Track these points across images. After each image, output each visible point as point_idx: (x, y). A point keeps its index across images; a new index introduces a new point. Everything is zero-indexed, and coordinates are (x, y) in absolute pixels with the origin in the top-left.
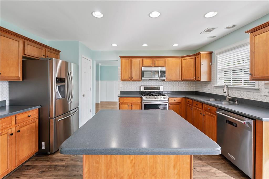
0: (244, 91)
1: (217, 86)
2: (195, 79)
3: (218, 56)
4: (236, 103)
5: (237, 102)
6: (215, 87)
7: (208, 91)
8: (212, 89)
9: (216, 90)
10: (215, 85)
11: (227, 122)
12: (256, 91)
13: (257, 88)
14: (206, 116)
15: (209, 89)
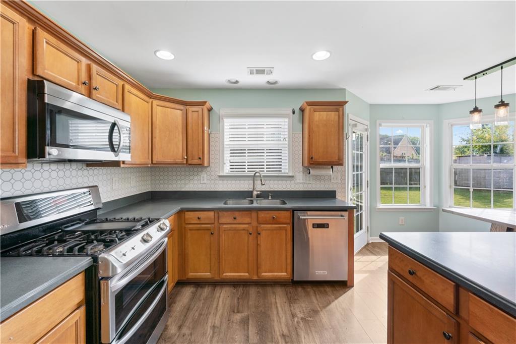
0: (274, 180)
1: (223, 175)
2: (185, 162)
3: (226, 120)
4: (270, 198)
5: (270, 196)
6: (220, 176)
7: (200, 186)
8: (213, 182)
9: (221, 182)
10: (221, 174)
11: (313, 227)
12: (290, 179)
13: (290, 174)
14: (263, 234)
15: (203, 182)
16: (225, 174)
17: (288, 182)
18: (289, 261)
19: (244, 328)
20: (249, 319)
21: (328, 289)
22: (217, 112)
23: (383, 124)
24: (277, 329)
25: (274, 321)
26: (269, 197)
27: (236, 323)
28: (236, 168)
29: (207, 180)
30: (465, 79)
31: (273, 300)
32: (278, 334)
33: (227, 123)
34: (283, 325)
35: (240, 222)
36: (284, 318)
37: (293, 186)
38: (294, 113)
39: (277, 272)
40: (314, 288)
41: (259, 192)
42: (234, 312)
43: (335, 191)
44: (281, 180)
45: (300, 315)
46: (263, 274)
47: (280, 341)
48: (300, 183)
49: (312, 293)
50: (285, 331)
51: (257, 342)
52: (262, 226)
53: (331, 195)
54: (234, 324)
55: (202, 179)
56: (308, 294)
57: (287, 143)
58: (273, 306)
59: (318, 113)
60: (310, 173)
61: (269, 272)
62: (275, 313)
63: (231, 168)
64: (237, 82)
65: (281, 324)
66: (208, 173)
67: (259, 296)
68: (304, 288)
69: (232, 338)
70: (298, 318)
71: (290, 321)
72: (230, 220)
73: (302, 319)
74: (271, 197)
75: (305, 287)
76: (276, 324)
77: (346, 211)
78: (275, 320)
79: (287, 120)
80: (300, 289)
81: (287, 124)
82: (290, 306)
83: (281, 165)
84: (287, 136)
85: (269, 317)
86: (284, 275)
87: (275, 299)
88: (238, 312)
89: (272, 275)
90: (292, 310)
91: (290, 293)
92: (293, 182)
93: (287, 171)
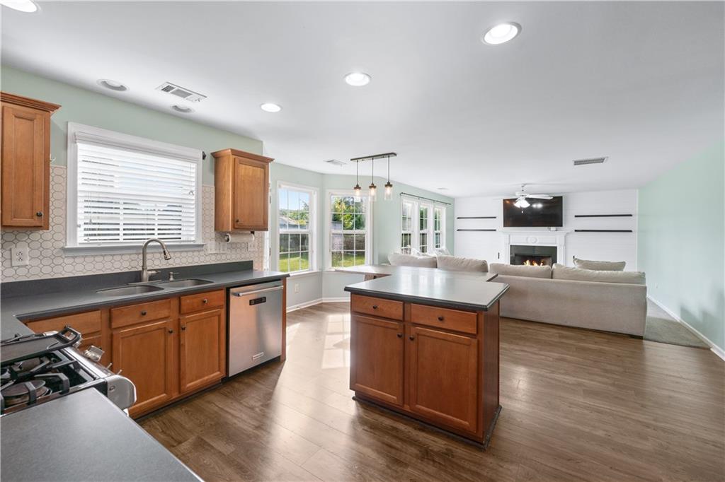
1: (74, 246)
3: (80, 146)
4: (172, 279)
5: (171, 276)
7: (10, 271)
8: (47, 261)
9: (69, 261)
10: (69, 246)
11: (250, 304)
12: (199, 249)
13: (199, 242)
14: (189, 328)
15: (21, 263)
16: (78, 246)
17: (196, 254)
18: (223, 354)
19: (207, 450)
20: (202, 439)
21: (265, 372)
22: (62, 127)
23: (283, 186)
24: (245, 427)
25: (235, 423)
26: (170, 278)
27: (190, 452)
28: (99, 235)
29: (32, 258)
30: (352, 160)
31: (216, 409)
32: (251, 429)
33: (84, 151)
34: (249, 421)
35: (153, 318)
36: (244, 415)
37: (202, 259)
38: (204, 157)
39: (207, 375)
40: (252, 377)
41: (154, 272)
42: (174, 446)
43: (252, 261)
44: (186, 251)
45: (258, 404)
46: (188, 385)
47: (258, 433)
48: (213, 254)
49: (252, 381)
50: (256, 424)
51: (234, 449)
52: (187, 317)
53: (247, 266)
54: (189, 455)
55: (15, 257)
56: (249, 385)
57: (193, 198)
58: (221, 413)
59: (244, 166)
60: (228, 240)
61: (196, 380)
62: (230, 417)
63: (86, 235)
64: (122, 88)
65: (246, 422)
66: (33, 245)
67: (191, 414)
68: (241, 382)
69: (201, 466)
70: (258, 407)
71: (254, 415)
72: (134, 318)
73: (262, 405)
74: (174, 278)
75: (240, 380)
76: (240, 425)
77: (279, 280)
78: (236, 421)
79: (194, 166)
80: (236, 385)
81: (194, 171)
82: (241, 403)
83: (180, 229)
84: (193, 189)
85: (226, 423)
86: (218, 375)
87: (217, 406)
88: (180, 443)
89: (201, 382)
90: (246, 404)
91: (229, 393)
92: (202, 253)
93: (193, 238)
